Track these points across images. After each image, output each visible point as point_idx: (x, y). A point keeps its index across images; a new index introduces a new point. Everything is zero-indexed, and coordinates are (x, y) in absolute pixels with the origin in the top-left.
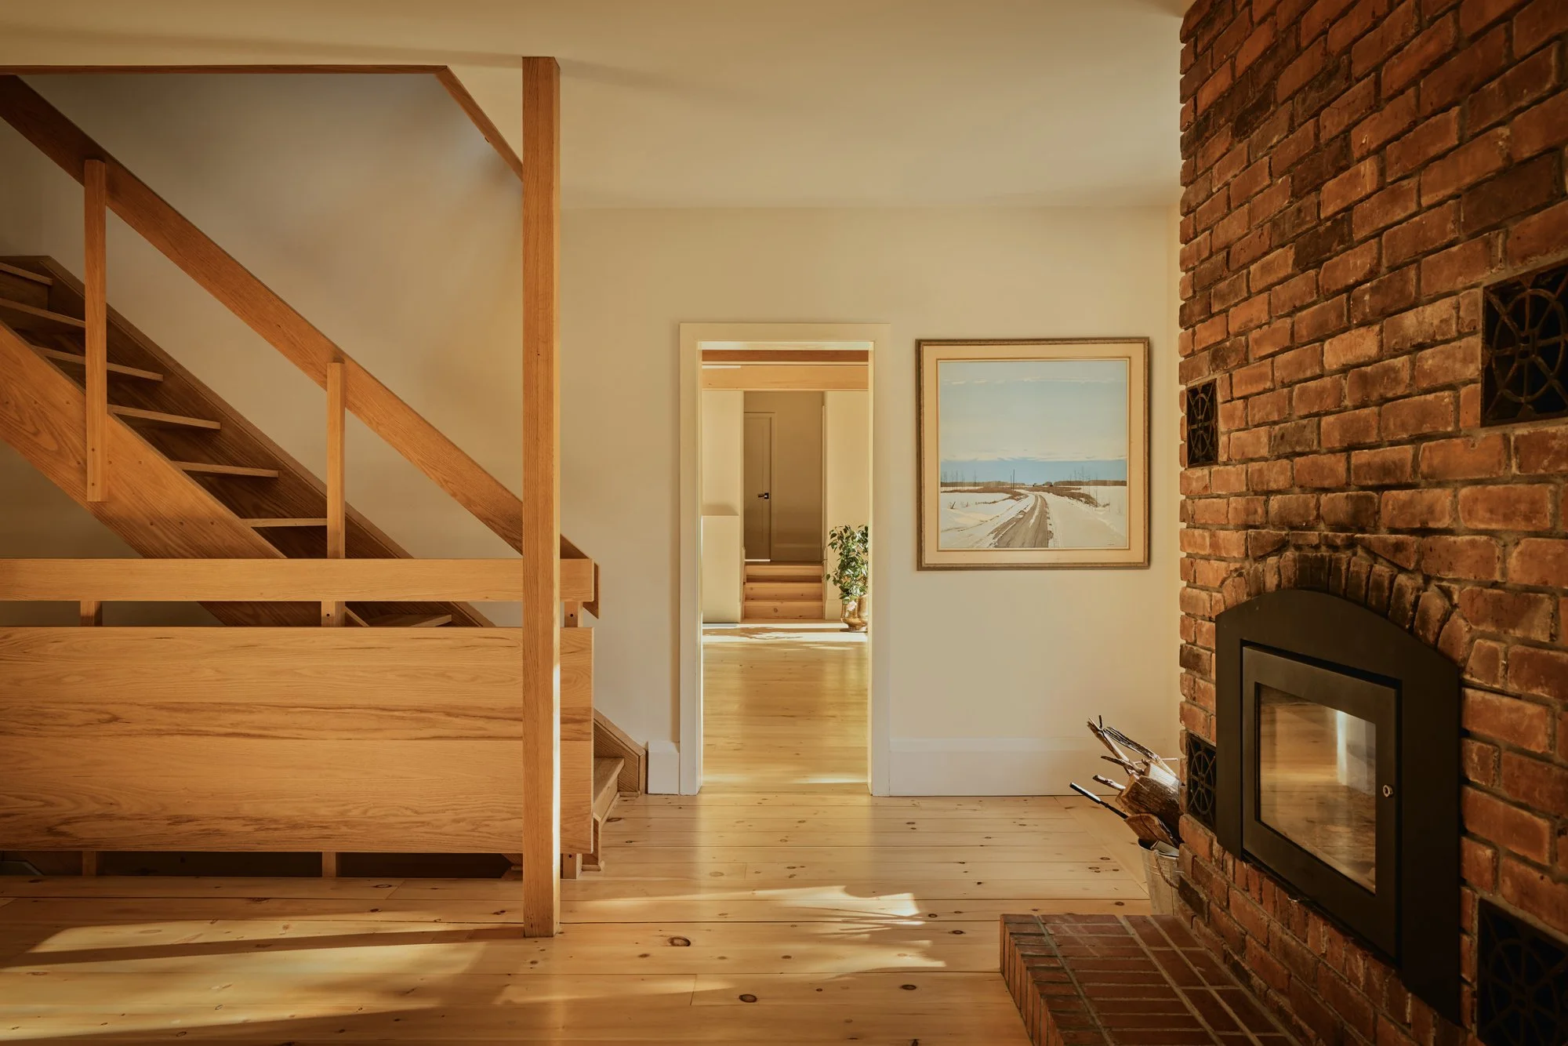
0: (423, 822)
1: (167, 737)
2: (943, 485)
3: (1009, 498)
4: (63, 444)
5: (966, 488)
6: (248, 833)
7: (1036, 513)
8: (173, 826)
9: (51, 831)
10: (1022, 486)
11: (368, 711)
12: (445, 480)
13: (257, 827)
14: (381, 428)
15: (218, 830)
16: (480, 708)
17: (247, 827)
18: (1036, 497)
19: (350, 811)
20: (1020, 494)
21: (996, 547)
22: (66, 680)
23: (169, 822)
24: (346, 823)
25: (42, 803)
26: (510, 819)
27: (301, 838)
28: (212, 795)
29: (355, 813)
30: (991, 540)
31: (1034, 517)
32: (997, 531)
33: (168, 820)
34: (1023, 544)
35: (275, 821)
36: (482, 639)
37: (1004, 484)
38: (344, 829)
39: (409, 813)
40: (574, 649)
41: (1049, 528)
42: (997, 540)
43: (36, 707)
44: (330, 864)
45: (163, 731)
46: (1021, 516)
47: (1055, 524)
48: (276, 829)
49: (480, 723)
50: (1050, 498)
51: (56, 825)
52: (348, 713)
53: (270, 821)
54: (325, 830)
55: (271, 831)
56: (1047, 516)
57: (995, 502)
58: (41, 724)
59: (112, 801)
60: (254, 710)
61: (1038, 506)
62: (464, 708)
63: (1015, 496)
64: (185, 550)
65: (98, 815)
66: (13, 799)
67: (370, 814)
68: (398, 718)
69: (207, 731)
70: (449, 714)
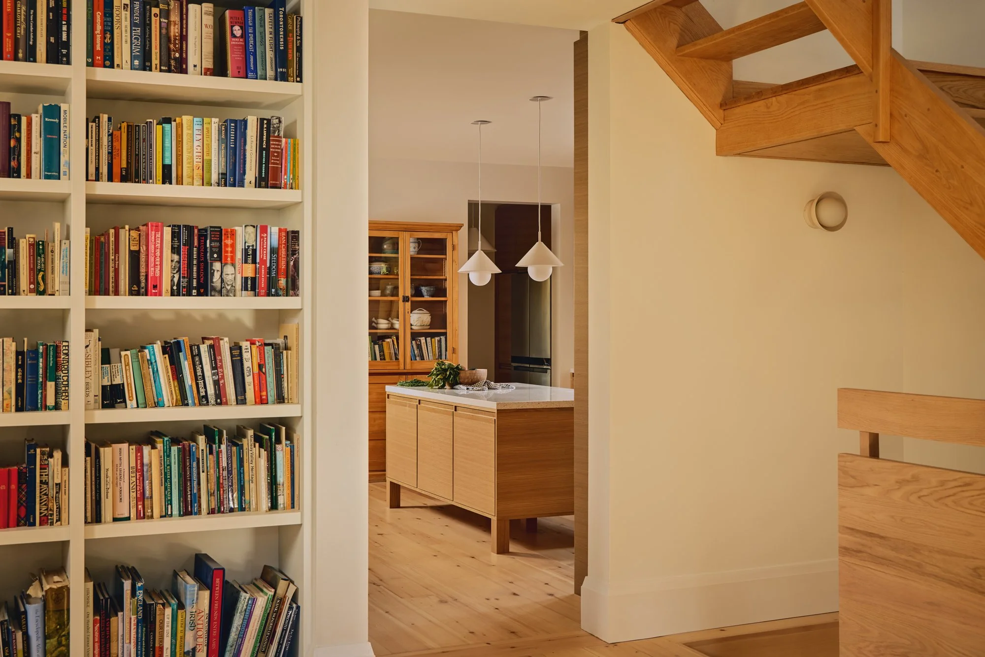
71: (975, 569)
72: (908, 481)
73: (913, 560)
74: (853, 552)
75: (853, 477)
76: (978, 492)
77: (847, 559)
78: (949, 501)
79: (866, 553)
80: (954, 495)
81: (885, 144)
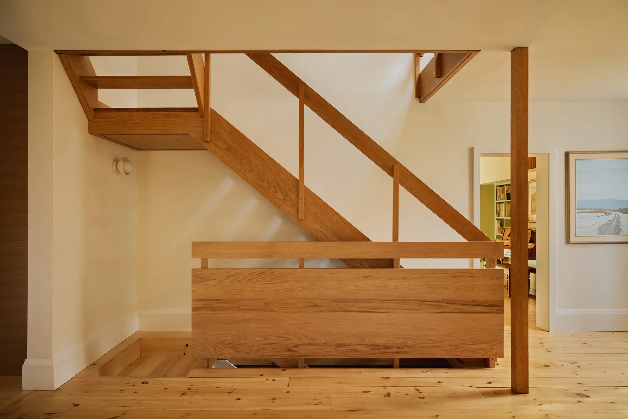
0: (437, 346)
1: (336, 312)
2: (578, 209)
3: (604, 215)
4: (286, 196)
5: (587, 211)
6: (368, 350)
7: (615, 221)
8: (338, 348)
9: (289, 350)
10: (609, 210)
11: (416, 302)
12: (437, 211)
13: (371, 348)
14: (412, 190)
15: (356, 349)
16: (459, 301)
17: (367, 348)
18: (615, 214)
19: (408, 341)
20: (609, 213)
21: (599, 234)
22: (296, 290)
23: (336, 346)
24: (406, 347)
25: (285, 339)
26: (471, 345)
27: (388, 352)
28: (353, 336)
29: (410, 342)
30: (597, 232)
31: (614, 222)
32: (600, 228)
33: (336, 345)
34: (610, 233)
35: (378, 346)
36: (461, 274)
37: (602, 209)
38: (406, 349)
39: (431, 342)
40: (496, 278)
41: (621, 227)
42: (599, 231)
43: (284, 301)
44: (397, 363)
45: (334, 310)
46: (609, 222)
47: (623, 225)
48: (379, 349)
49: (460, 307)
50: (621, 214)
51: (292, 348)
52: (408, 303)
53: (377, 346)
54: (398, 349)
55: (376, 350)
56: (620, 222)
57: (598, 217)
58: (286, 307)
59: (313, 338)
60: (370, 302)
61: (616, 218)
62: (453, 301)
63: (607, 214)
64: (335, 238)
65: (308, 344)
66: (274, 337)
67: (416, 343)
68: (427, 305)
69: (351, 310)
70: (448, 303)
71: (266, 303)
72: (234, 276)
73: (235, 305)
74: (201, 309)
75: (202, 278)
76: (267, 275)
77: (197, 312)
78: (253, 280)
79: (208, 307)
80: (256, 277)
81: (207, 143)
